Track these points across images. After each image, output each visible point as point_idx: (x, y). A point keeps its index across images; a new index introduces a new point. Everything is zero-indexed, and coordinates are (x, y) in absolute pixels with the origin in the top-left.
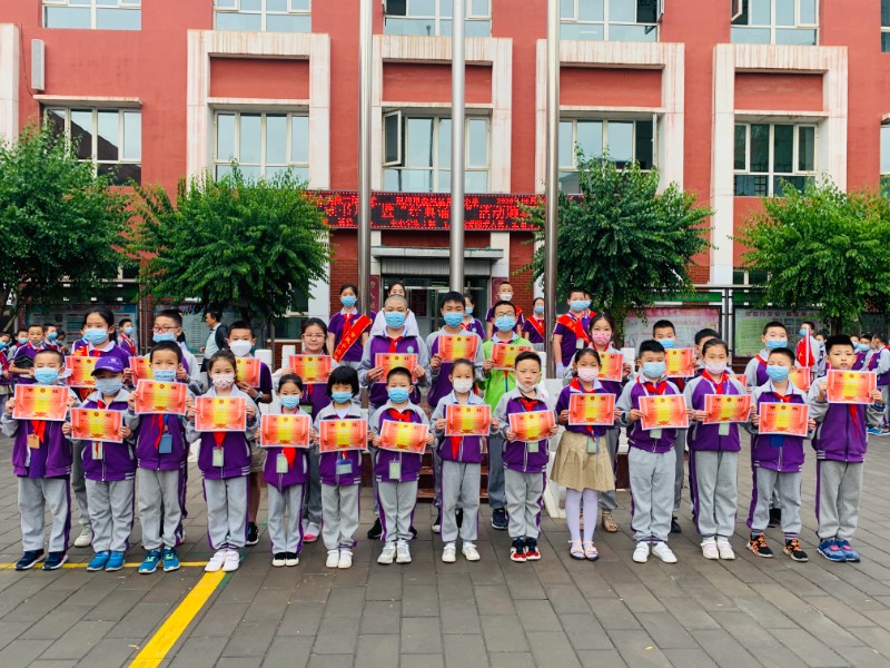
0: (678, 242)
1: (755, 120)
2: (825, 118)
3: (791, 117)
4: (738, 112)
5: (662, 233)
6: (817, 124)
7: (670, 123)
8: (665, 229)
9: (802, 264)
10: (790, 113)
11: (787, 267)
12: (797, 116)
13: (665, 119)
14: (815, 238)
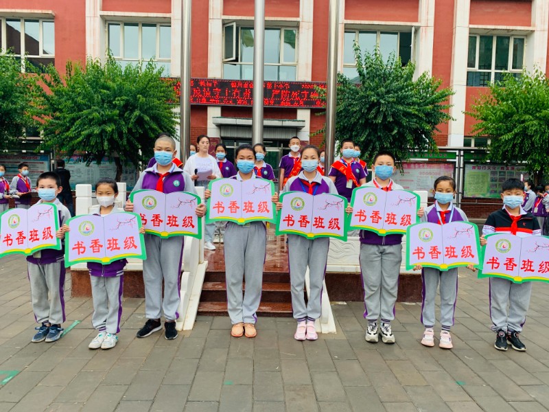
0: (427, 115)
1: (483, 33)
2: (533, 31)
3: (508, 30)
4: (472, 26)
5: (416, 107)
6: (526, 36)
7: (424, 34)
8: (419, 104)
9: (516, 130)
10: (508, 27)
11: (505, 133)
12: (513, 30)
13: (421, 31)
14: (526, 112)
